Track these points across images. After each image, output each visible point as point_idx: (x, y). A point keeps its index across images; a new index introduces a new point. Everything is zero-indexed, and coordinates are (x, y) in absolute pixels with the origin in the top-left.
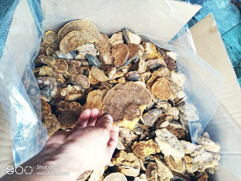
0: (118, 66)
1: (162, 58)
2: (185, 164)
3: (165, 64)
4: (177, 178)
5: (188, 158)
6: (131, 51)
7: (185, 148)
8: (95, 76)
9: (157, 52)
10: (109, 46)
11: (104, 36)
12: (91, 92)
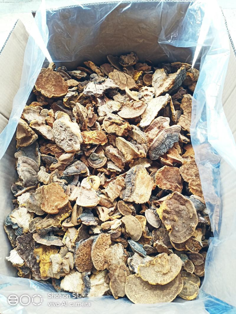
8: (138, 223)
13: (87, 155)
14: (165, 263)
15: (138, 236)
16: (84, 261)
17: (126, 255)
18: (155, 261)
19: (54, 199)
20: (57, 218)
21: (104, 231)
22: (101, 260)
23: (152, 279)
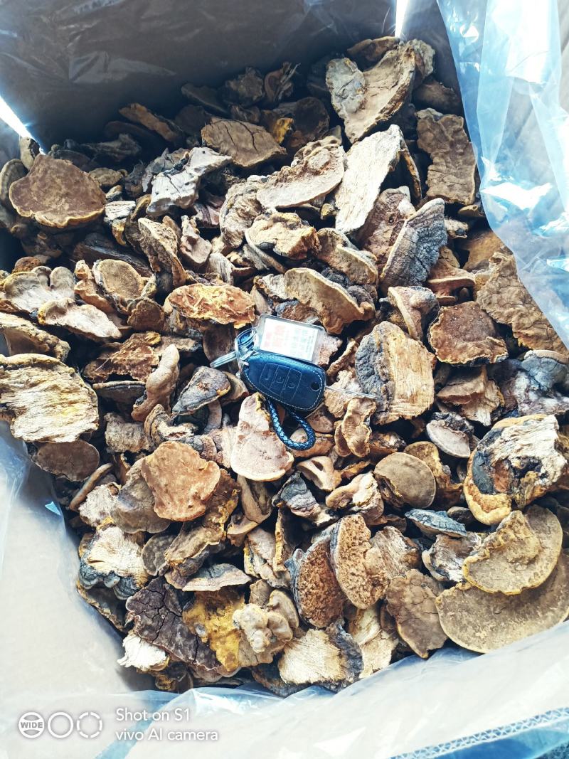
8: (420, 463)
14: (525, 533)
15: (429, 493)
16: (322, 599)
17: (414, 550)
18: (502, 538)
20: (211, 520)
21: (340, 512)
22: (364, 584)
23: (509, 584)
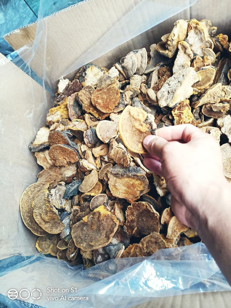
0: (77, 158)
1: (67, 99)
2: (204, 66)
3: (73, 95)
4: (222, 76)
5: (196, 62)
6: (57, 141)
7: (183, 66)
8: (91, 187)
9: (59, 105)
10: (53, 169)
11: (40, 176)
12: (112, 192)
13: (163, 119)
19: (104, 98)
23: (36, 204)
